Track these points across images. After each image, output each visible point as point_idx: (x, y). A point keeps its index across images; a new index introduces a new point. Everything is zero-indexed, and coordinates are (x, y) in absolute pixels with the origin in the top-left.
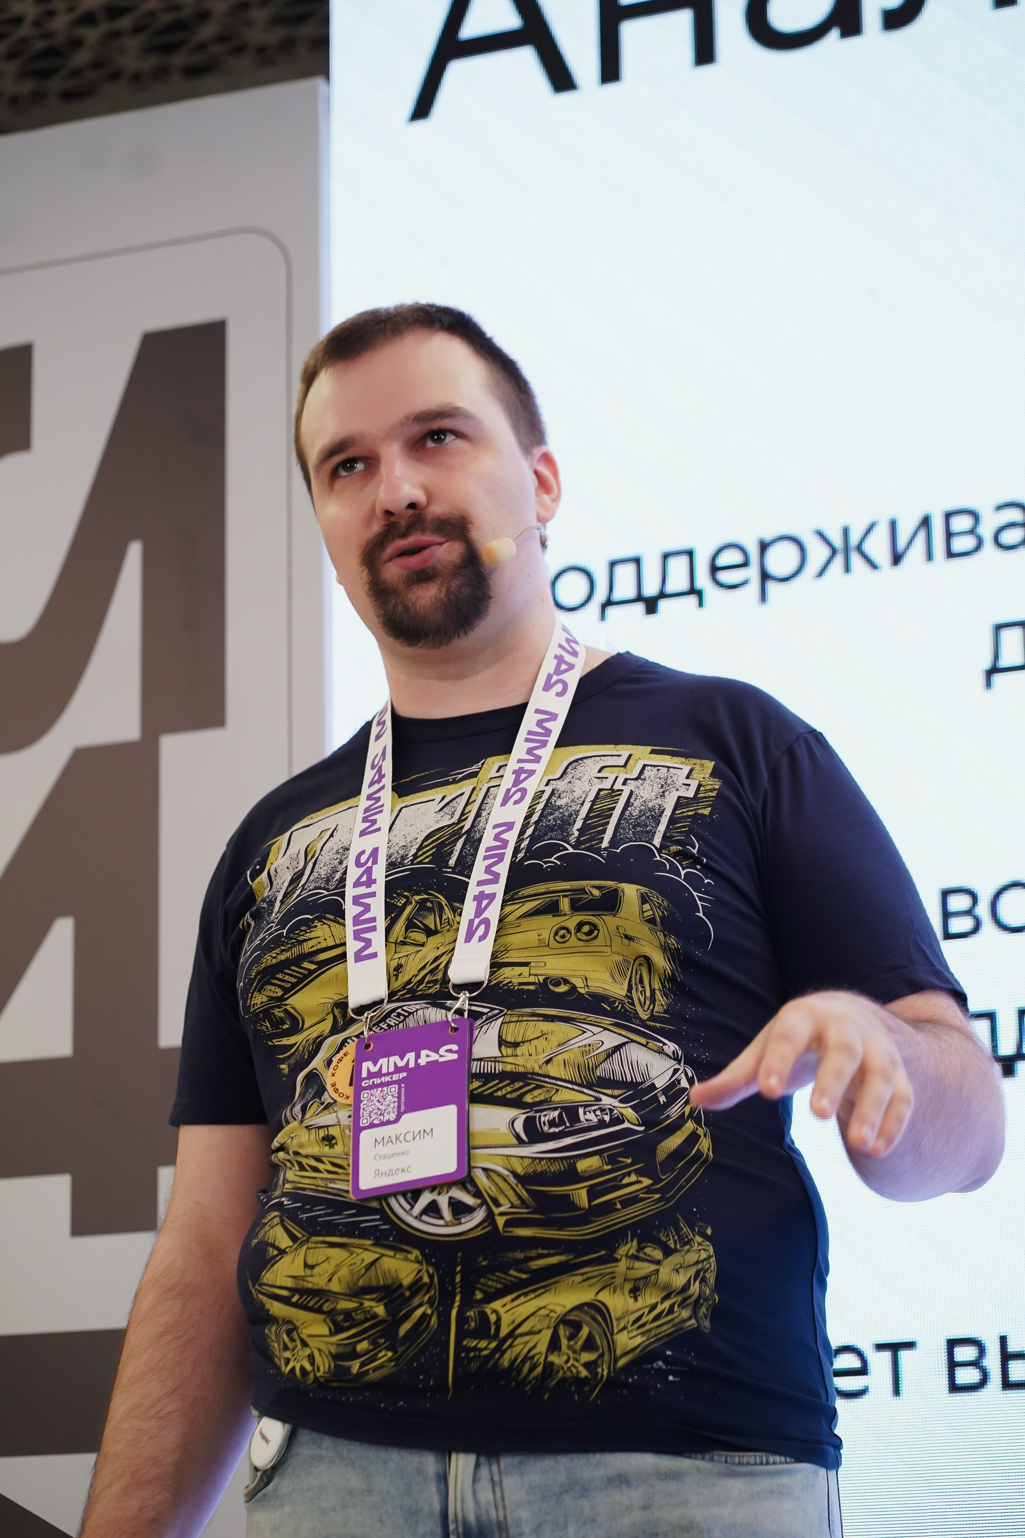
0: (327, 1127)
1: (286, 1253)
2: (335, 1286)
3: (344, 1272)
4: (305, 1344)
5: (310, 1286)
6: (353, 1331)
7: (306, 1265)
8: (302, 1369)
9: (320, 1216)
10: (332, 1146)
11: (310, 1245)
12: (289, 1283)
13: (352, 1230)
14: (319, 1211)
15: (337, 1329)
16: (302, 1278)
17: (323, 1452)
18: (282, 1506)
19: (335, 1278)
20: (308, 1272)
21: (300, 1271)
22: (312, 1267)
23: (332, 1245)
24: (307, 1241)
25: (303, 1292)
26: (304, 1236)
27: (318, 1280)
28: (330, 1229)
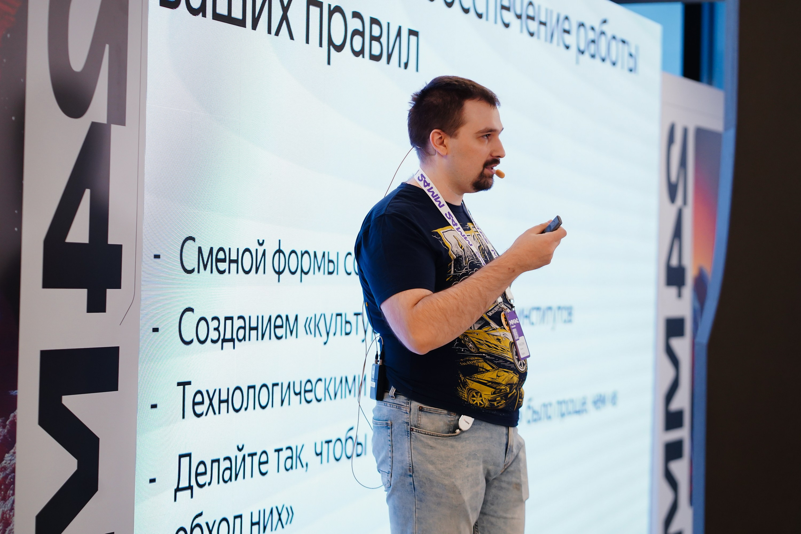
0: (497, 336)
1: (490, 371)
2: (504, 383)
3: (507, 379)
4: (481, 396)
5: (497, 381)
6: (498, 395)
7: (497, 376)
8: (480, 403)
9: (501, 363)
10: (500, 342)
11: (499, 370)
12: (489, 380)
13: (509, 368)
14: (501, 361)
15: (494, 393)
16: (495, 379)
17: (481, 427)
18: (465, 441)
19: (504, 381)
20: (498, 378)
21: (495, 377)
22: (499, 377)
23: (505, 371)
24: (498, 369)
25: (492, 382)
26: (497, 367)
27: (499, 380)
28: (504, 367)
